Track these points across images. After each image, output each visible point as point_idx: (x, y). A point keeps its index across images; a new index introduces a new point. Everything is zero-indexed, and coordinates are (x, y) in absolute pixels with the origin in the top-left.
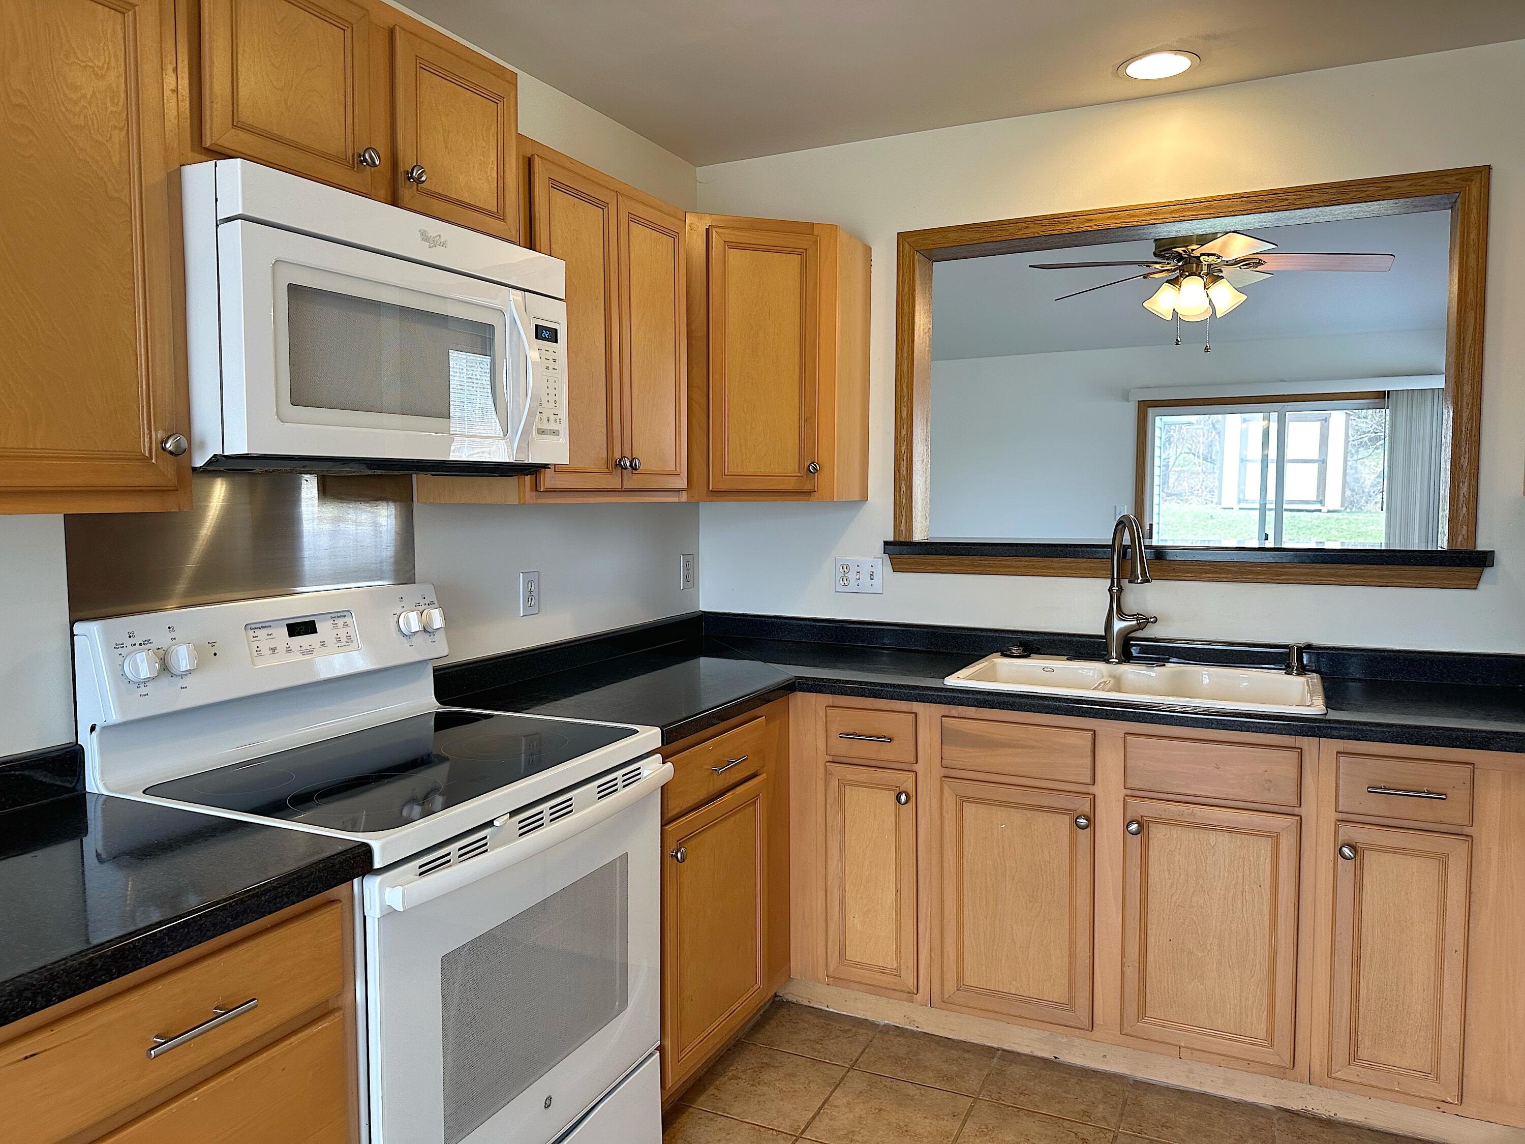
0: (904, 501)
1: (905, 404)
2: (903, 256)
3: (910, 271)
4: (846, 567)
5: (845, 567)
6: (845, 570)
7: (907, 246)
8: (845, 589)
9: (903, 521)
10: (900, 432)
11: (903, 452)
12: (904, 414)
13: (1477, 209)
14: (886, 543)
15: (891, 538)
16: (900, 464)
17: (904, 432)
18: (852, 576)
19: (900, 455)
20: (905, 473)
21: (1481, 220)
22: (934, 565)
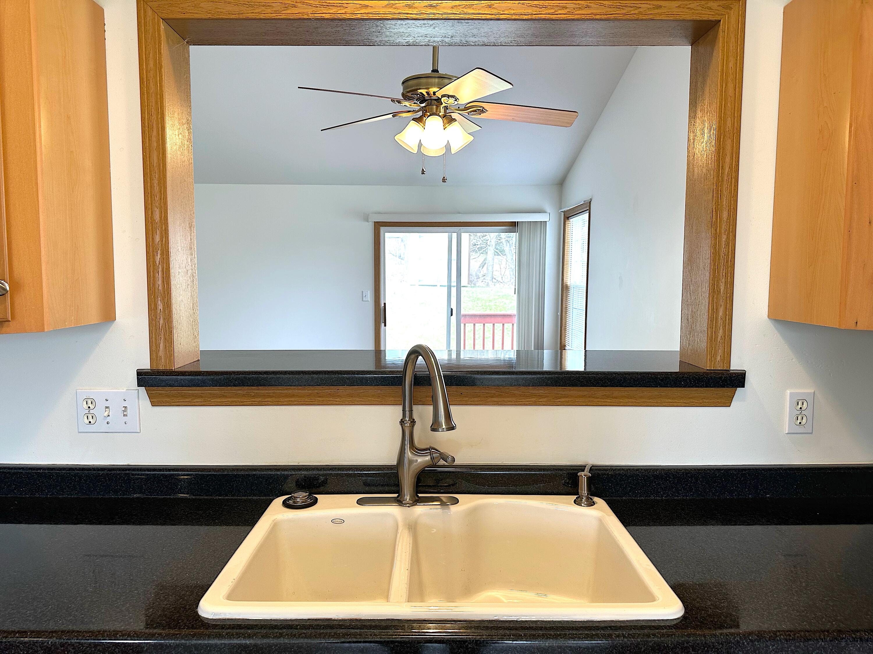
0: (161, 322)
1: (157, 204)
2: (145, 23)
3: (155, 43)
4: (91, 402)
5: (89, 402)
6: (90, 405)
7: (150, 12)
8: (91, 428)
9: (162, 345)
10: (153, 239)
11: (158, 263)
12: (157, 217)
13: (735, 38)
14: (140, 374)
15: (146, 365)
16: (154, 277)
17: (157, 238)
18: (99, 411)
19: (154, 266)
20: (160, 288)
21: (739, 50)
22: (202, 397)
